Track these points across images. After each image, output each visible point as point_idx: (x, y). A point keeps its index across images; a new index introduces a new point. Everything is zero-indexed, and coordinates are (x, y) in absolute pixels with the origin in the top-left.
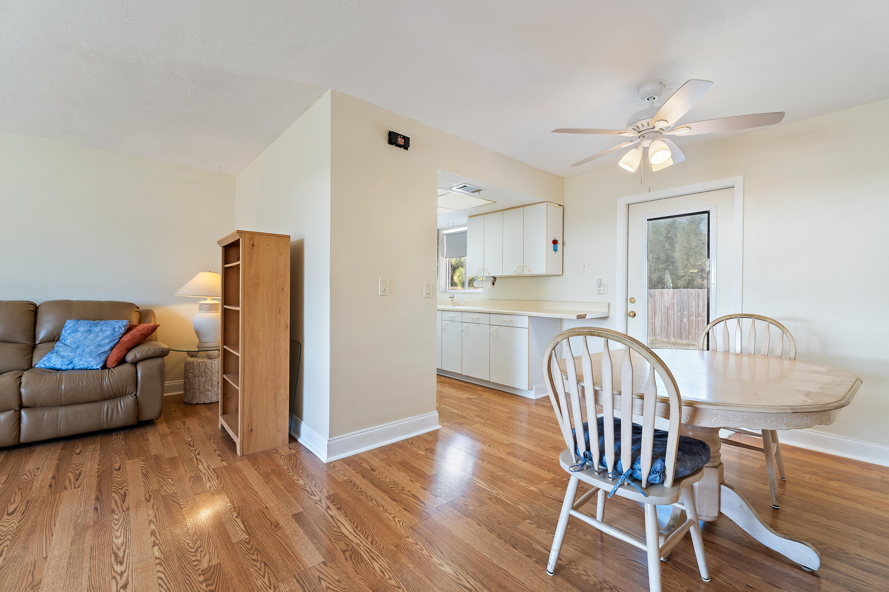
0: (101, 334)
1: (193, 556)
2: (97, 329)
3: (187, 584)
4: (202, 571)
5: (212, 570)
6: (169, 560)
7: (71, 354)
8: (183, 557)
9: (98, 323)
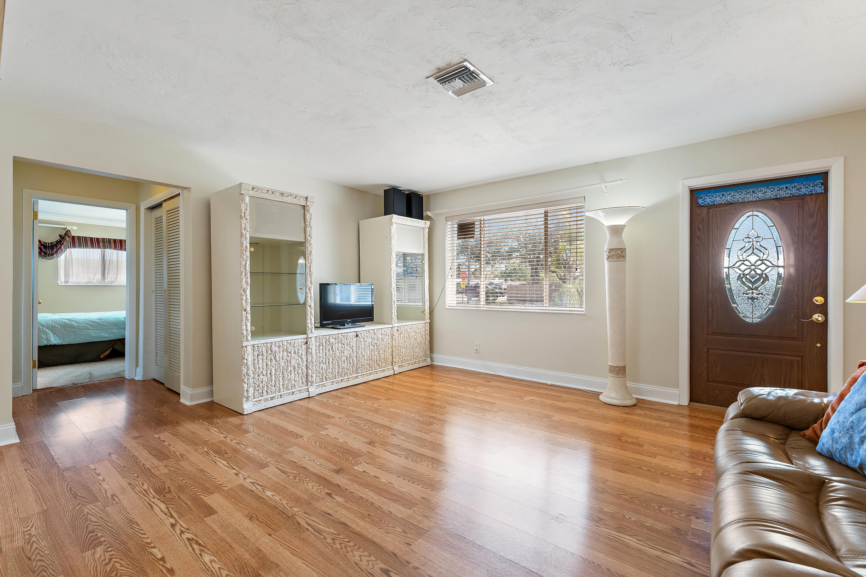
1: (113, 555)
3: (116, 534)
4: (102, 544)
5: (92, 546)
6: (140, 548)
8: (125, 552)
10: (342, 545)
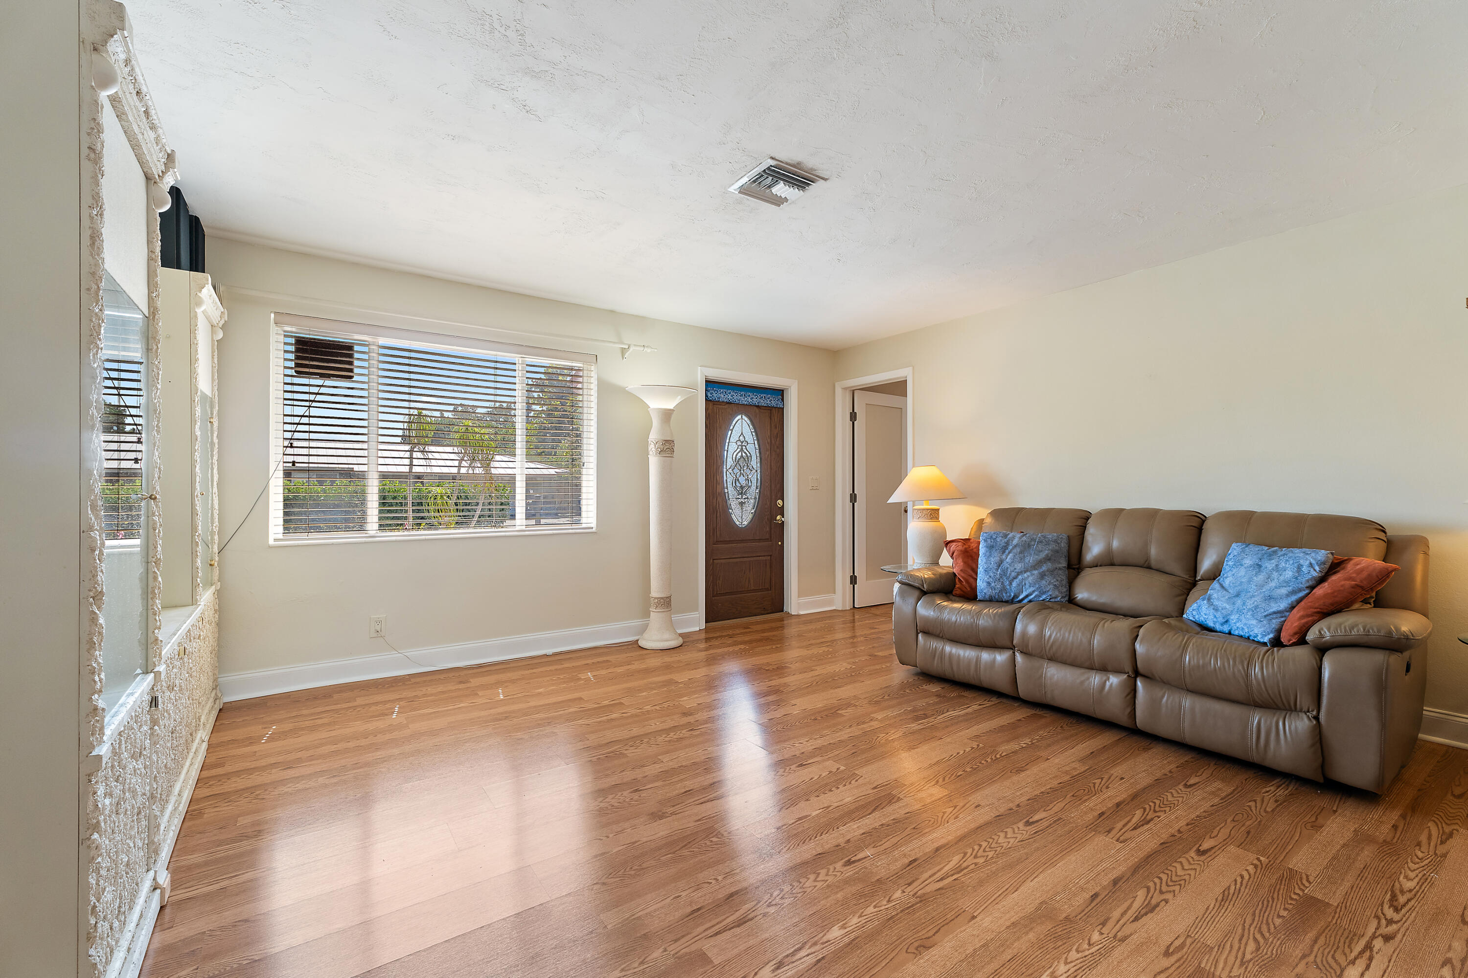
0: (1275, 575)
2: (1269, 565)
7: (1228, 607)
9: (1275, 552)
10: (979, 854)
